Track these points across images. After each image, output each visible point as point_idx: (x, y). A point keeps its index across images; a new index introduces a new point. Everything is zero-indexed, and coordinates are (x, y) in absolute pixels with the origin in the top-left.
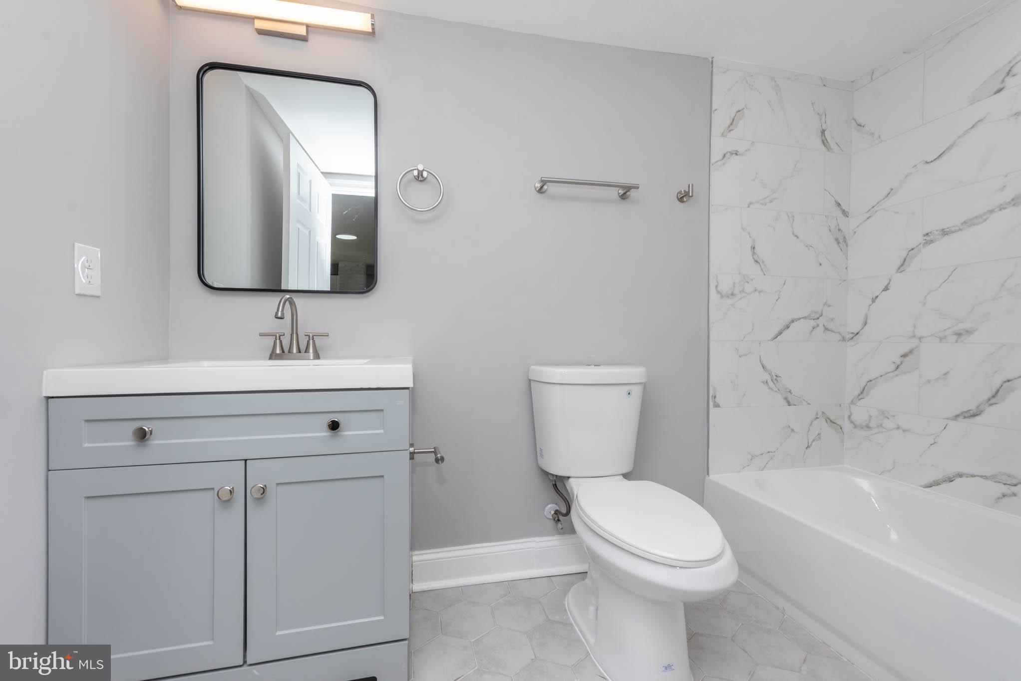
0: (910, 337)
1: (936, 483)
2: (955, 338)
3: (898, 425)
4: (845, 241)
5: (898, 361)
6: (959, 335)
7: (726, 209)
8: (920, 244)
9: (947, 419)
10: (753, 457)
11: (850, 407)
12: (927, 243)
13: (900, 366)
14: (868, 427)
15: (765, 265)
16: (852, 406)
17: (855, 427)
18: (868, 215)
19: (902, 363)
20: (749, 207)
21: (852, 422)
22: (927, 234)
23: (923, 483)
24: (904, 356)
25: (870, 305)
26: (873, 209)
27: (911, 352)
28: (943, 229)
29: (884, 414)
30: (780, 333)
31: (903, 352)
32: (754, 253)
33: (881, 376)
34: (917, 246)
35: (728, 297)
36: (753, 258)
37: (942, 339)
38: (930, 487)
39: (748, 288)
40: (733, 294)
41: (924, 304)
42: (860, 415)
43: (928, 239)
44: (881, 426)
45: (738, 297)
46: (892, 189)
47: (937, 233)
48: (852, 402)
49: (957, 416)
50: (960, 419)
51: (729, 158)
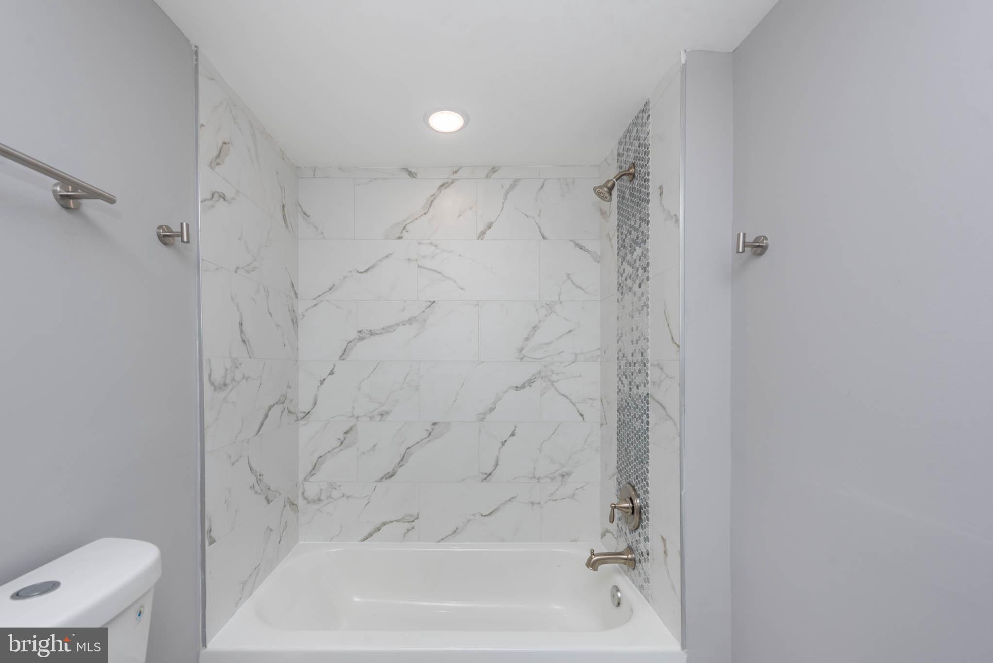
0: (351, 417)
1: (370, 535)
2: (379, 417)
3: (343, 493)
4: (297, 322)
5: (342, 437)
6: (382, 415)
7: (217, 269)
8: (355, 339)
9: (376, 482)
10: (244, 583)
11: (303, 484)
12: (361, 339)
13: (344, 442)
14: (319, 500)
15: (250, 345)
16: (306, 483)
17: (308, 502)
18: (315, 302)
19: (345, 439)
20: (236, 272)
21: (305, 499)
22: (360, 332)
23: (361, 537)
24: (346, 433)
25: (319, 387)
26: (319, 298)
27: (351, 429)
28: (371, 331)
29: (332, 486)
30: (262, 424)
31: (345, 429)
32: (242, 331)
33: (329, 452)
34: (354, 340)
35: (221, 389)
36: (241, 338)
37: (371, 418)
38: (367, 539)
39: (238, 376)
40: (225, 385)
41: (359, 389)
42: (312, 490)
43: (362, 336)
44: (330, 497)
45: (230, 387)
46: (334, 285)
47: (367, 332)
48: (305, 479)
49: (382, 478)
50: (384, 480)
51: (217, 201)
